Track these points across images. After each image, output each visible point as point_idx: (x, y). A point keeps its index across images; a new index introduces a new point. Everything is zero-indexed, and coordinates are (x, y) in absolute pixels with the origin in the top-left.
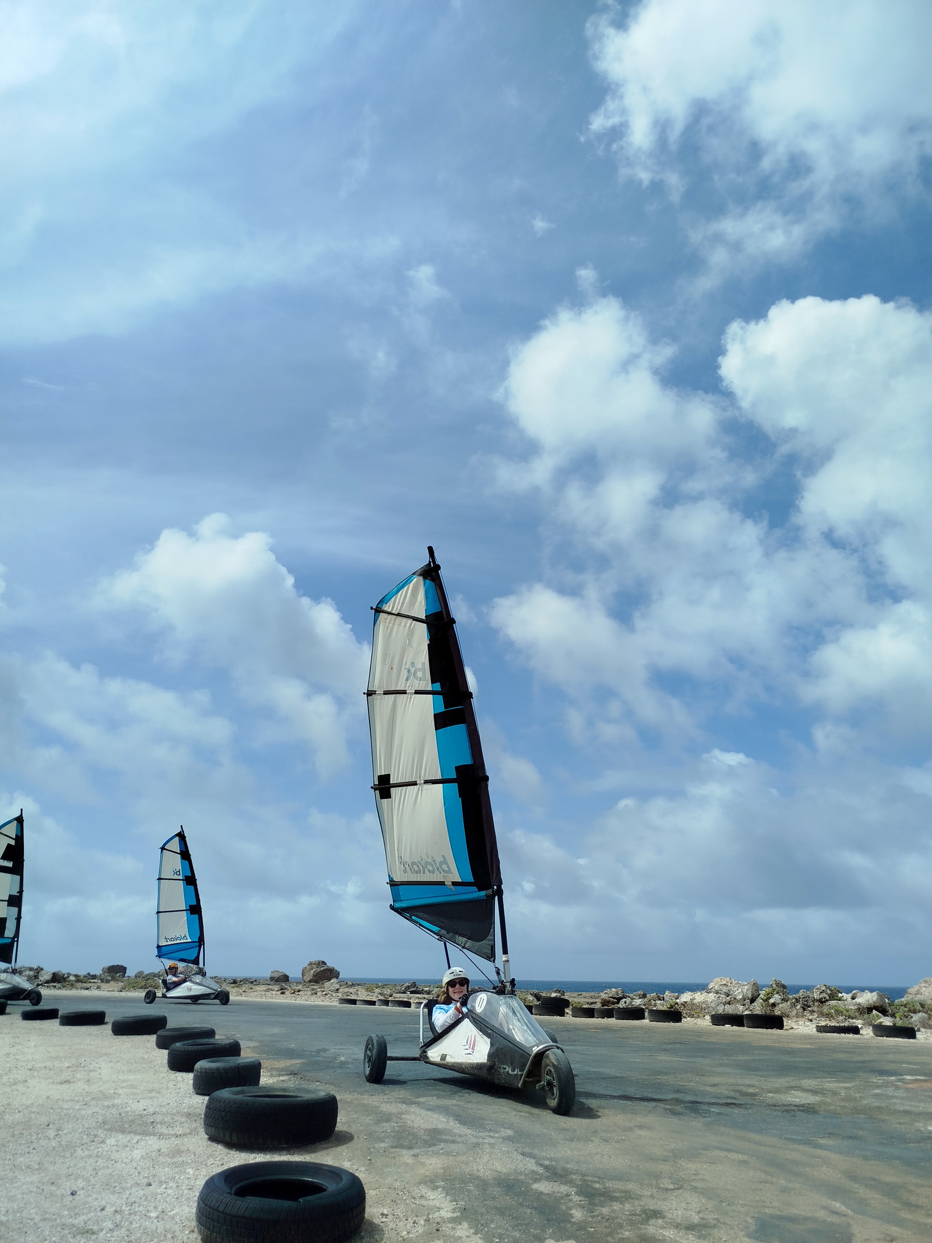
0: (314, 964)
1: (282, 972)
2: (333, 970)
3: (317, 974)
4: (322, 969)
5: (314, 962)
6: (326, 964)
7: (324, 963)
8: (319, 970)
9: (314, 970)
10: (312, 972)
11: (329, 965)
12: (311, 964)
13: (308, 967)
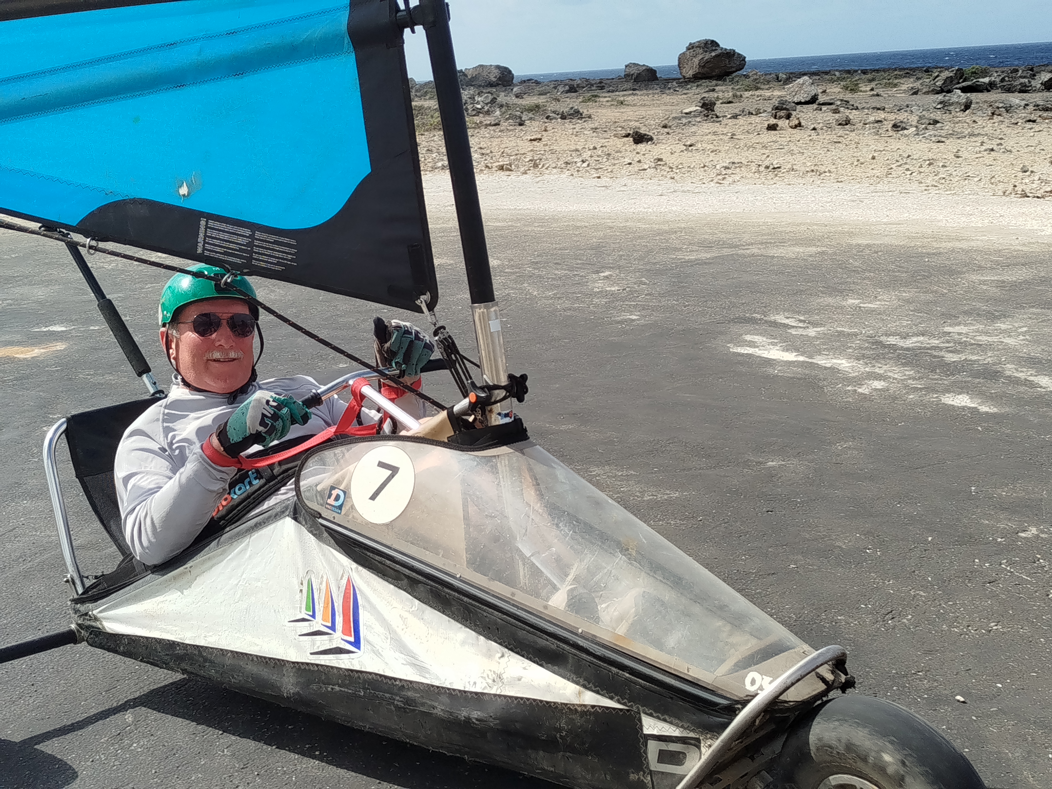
0: (699, 47)
1: (644, 65)
2: (734, 54)
3: (706, 63)
4: (713, 54)
5: (697, 44)
6: (717, 45)
7: (714, 44)
8: (707, 56)
9: (701, 57)
10: (696, 61)
11: (724, 47)
12: (691, 47)
13: (688, 53)
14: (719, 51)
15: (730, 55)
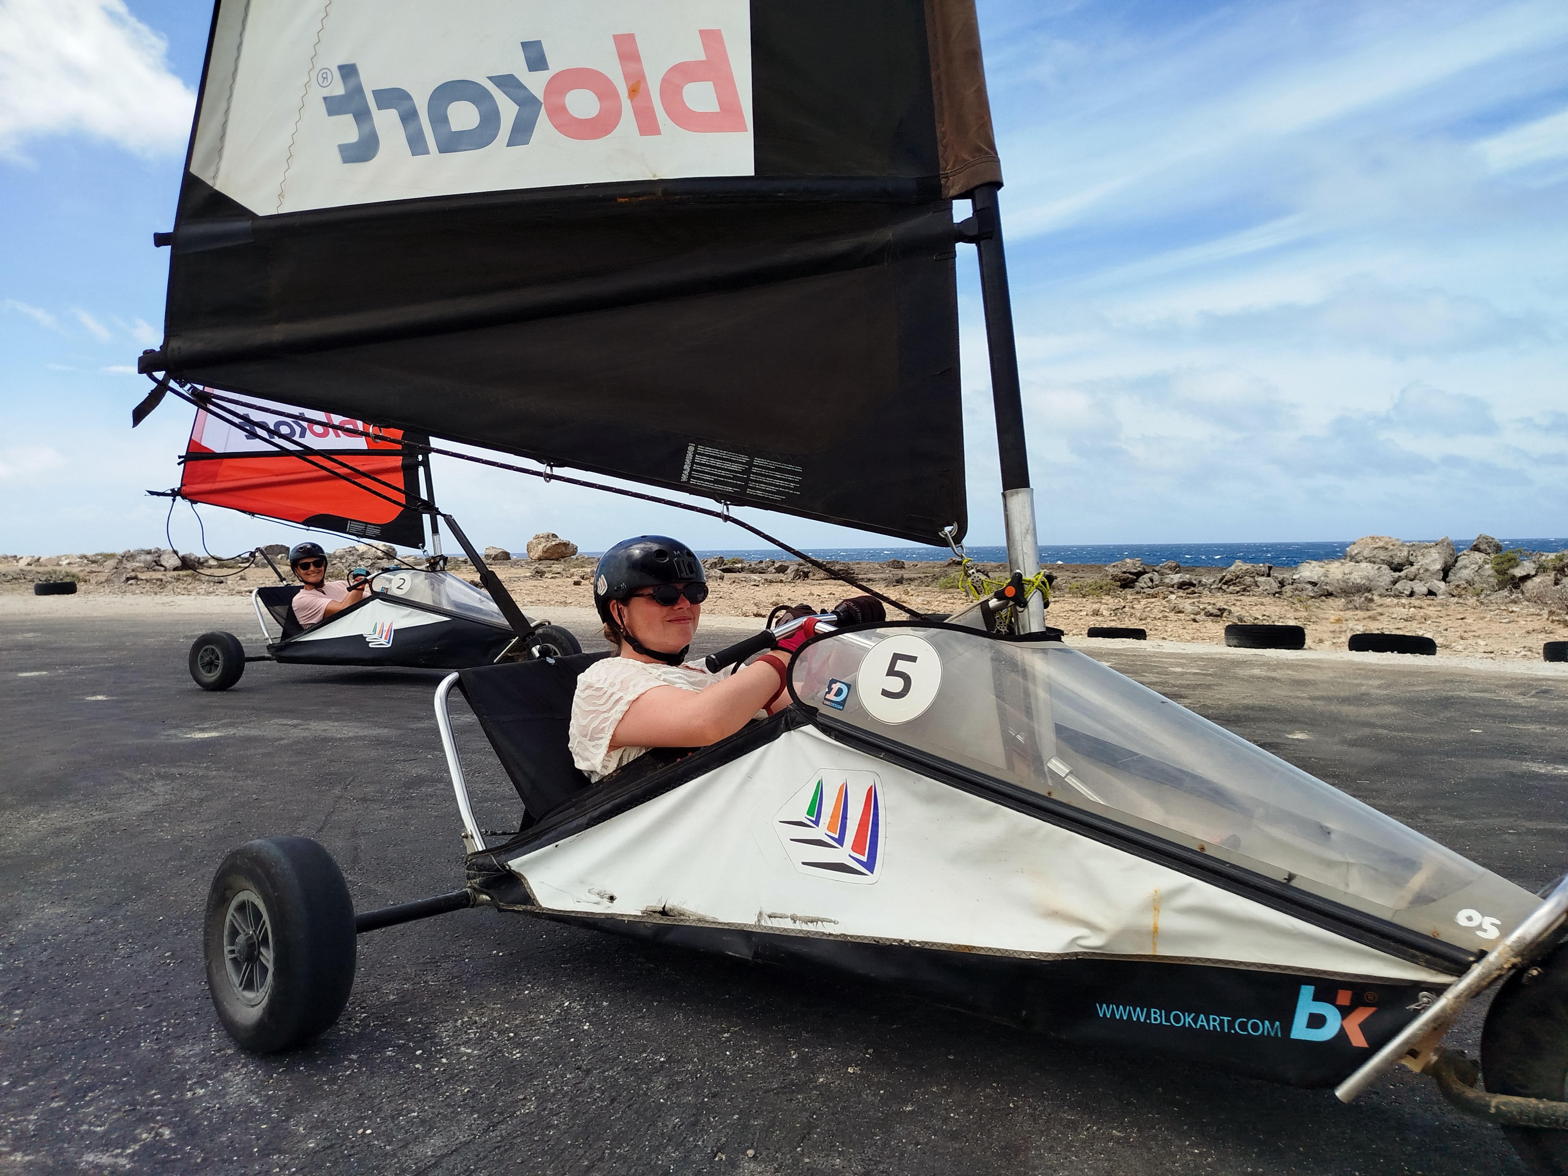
0: (542, 537)
1: (502, 549)
2: (569, 544)
3: (548, 549)
4: (553, 543)
5: (541, 535)
6: (556, 537)
7: (554, 536)
8: (549, 545)
9: (545, 544)
10: (540, 547)
11: (562, 539)
12: (537, 537)
13: (534, 541)
14: (558, 542)
15: (566, 545)
